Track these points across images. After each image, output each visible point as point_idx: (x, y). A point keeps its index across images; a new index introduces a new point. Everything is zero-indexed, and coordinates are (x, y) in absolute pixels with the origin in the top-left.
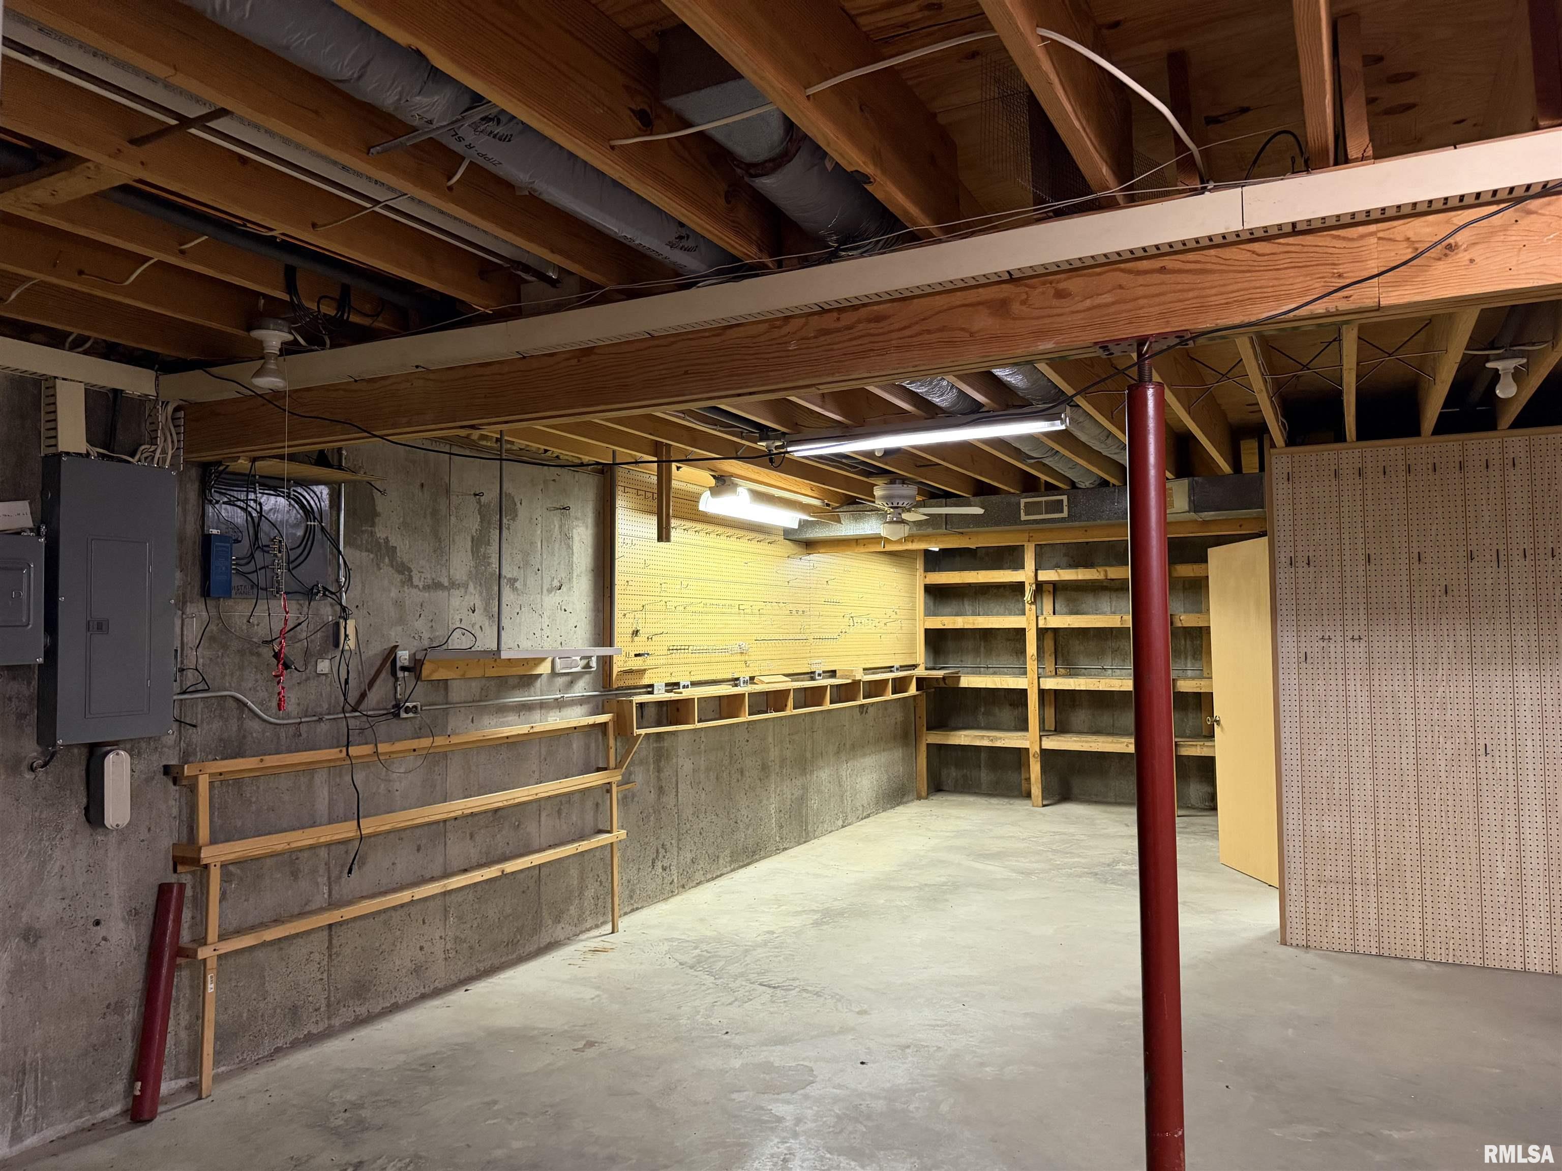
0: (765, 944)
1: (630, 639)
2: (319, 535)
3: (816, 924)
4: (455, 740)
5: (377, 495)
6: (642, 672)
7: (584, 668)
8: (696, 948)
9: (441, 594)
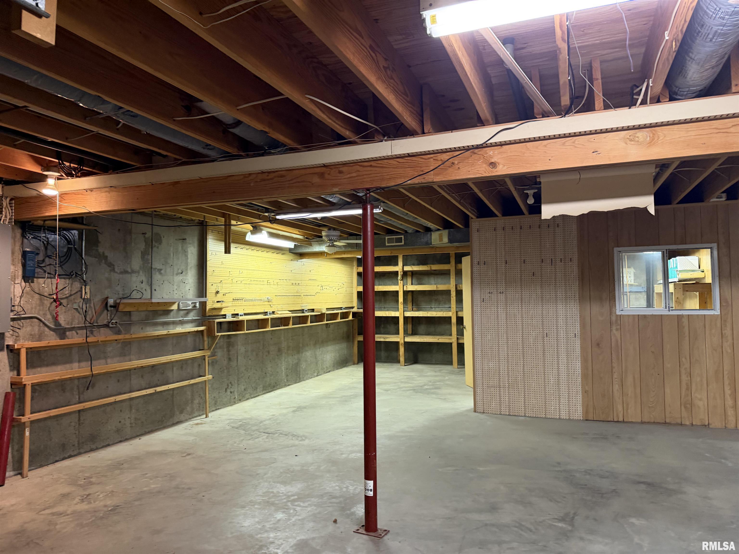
0: (270, 419)
1: (215, 295)
2: (73, 250)
3: (294, 411)
4: (133, 336)
5: (99, 234)
6: (221, 309)
7: (193, 307)
8: (240, 422)
9: (128, 276)
